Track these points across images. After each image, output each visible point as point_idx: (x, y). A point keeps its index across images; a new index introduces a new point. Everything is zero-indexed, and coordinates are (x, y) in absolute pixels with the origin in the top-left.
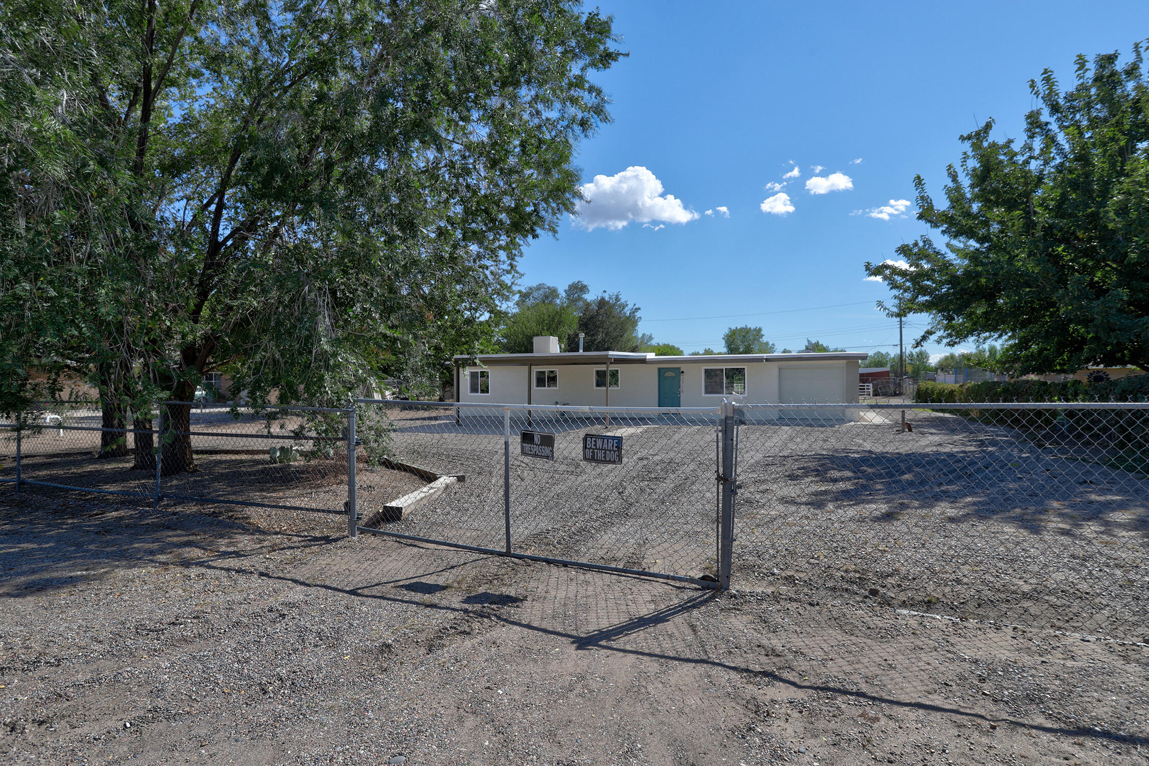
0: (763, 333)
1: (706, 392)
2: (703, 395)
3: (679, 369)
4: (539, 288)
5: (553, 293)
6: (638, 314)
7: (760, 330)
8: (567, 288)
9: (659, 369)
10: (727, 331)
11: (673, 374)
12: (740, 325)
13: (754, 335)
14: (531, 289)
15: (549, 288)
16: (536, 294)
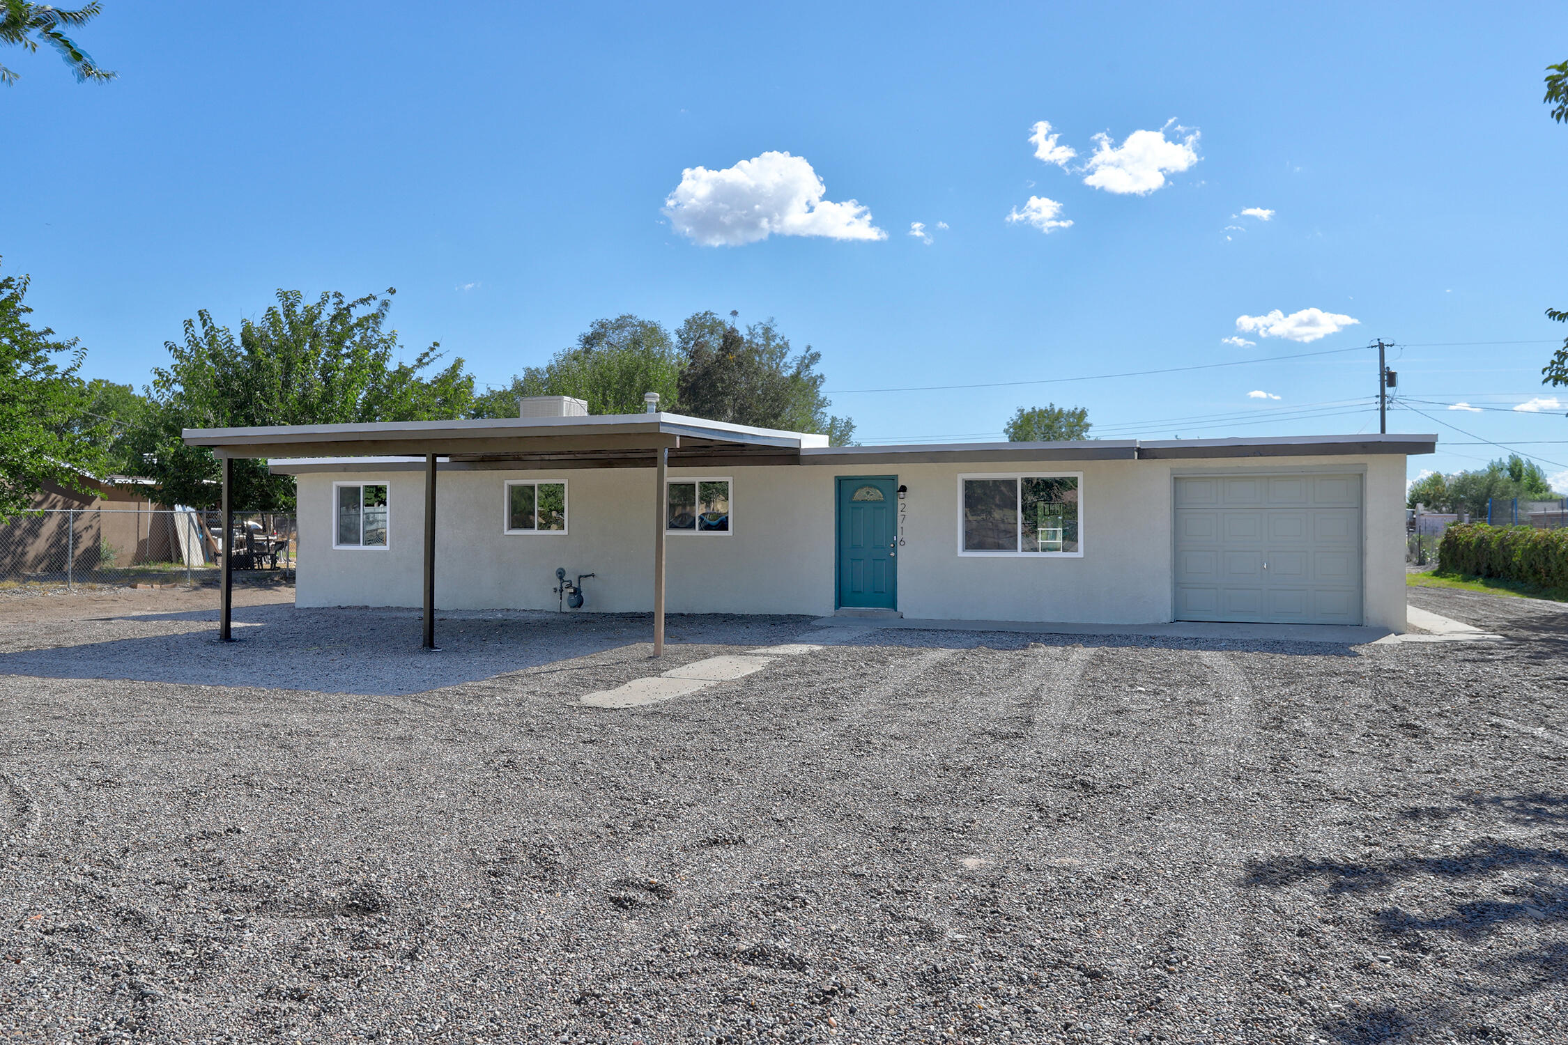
0: (1088, 420)
1: (969, 546)
2: (961, 553)
3: (894, 479)
4: (621, 324)
5: (650, 333)
6: (816, 370)
7: (1083, 414)
8: (681, 325)
9: (840, 481)
10: (1013, 415)
11: (876, 495)
12: (1042, 404)
13: (1072, 426)
14: (603, 325)
15: (642, 324)
16: (614, 337)
